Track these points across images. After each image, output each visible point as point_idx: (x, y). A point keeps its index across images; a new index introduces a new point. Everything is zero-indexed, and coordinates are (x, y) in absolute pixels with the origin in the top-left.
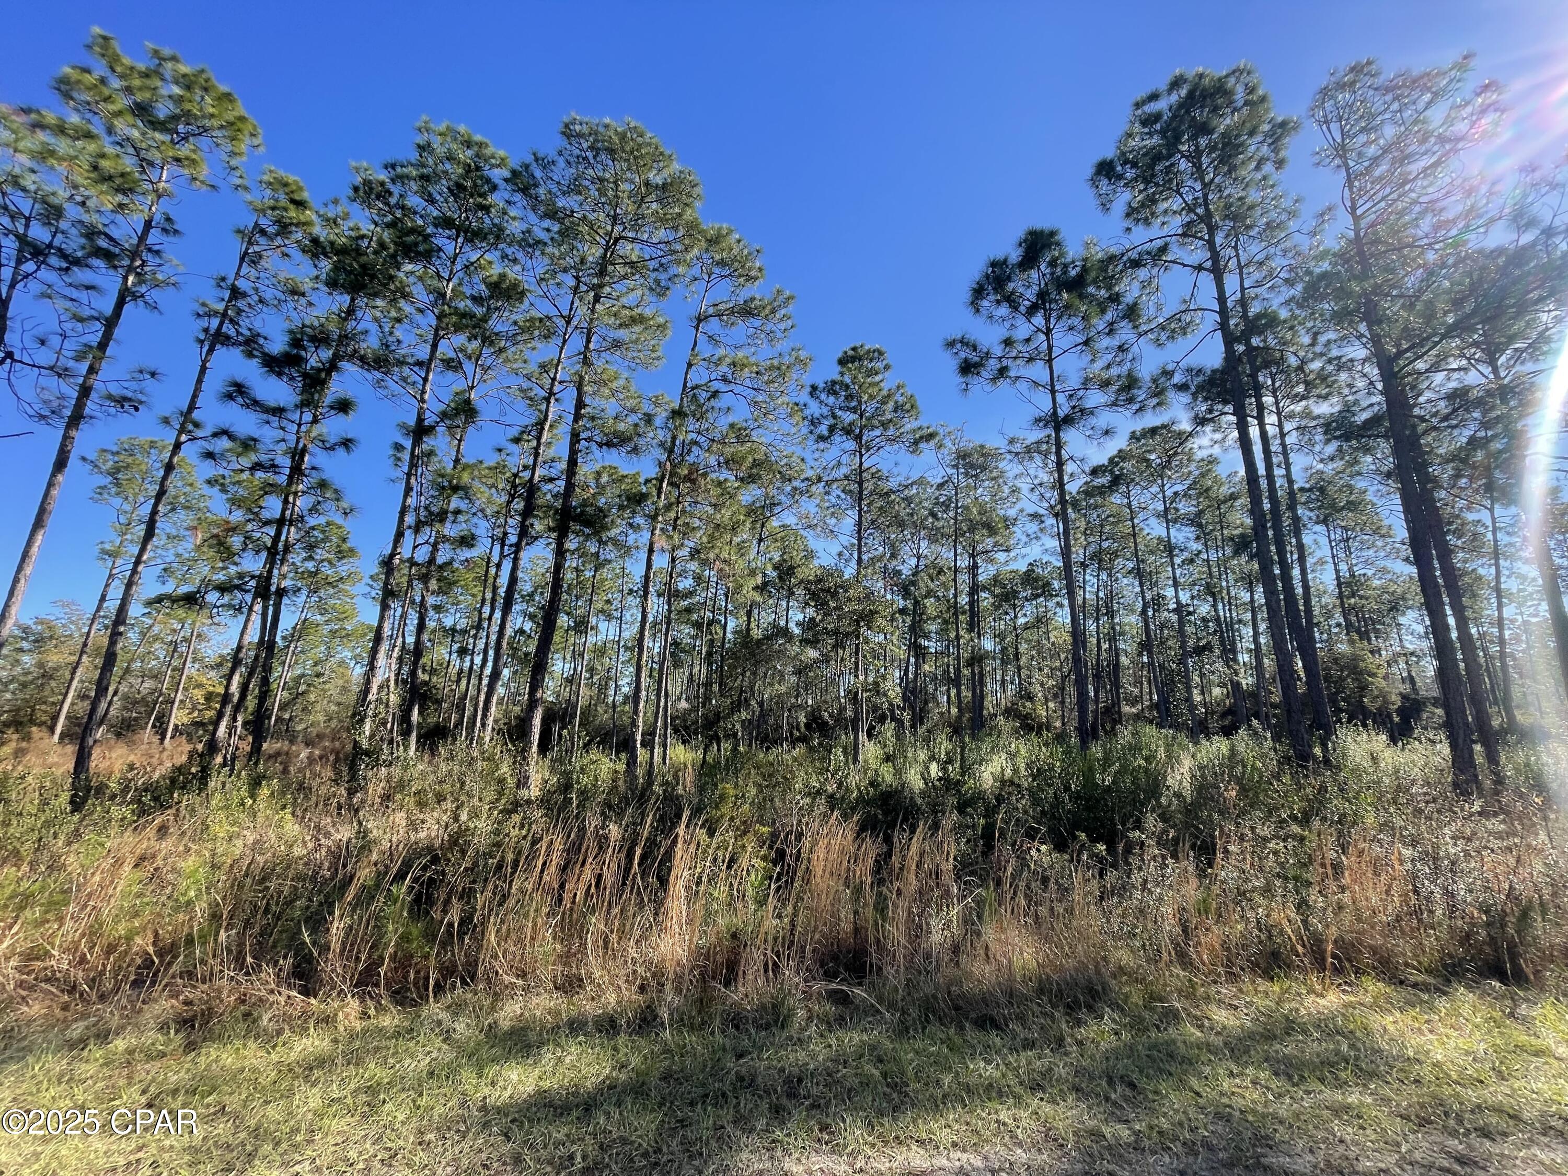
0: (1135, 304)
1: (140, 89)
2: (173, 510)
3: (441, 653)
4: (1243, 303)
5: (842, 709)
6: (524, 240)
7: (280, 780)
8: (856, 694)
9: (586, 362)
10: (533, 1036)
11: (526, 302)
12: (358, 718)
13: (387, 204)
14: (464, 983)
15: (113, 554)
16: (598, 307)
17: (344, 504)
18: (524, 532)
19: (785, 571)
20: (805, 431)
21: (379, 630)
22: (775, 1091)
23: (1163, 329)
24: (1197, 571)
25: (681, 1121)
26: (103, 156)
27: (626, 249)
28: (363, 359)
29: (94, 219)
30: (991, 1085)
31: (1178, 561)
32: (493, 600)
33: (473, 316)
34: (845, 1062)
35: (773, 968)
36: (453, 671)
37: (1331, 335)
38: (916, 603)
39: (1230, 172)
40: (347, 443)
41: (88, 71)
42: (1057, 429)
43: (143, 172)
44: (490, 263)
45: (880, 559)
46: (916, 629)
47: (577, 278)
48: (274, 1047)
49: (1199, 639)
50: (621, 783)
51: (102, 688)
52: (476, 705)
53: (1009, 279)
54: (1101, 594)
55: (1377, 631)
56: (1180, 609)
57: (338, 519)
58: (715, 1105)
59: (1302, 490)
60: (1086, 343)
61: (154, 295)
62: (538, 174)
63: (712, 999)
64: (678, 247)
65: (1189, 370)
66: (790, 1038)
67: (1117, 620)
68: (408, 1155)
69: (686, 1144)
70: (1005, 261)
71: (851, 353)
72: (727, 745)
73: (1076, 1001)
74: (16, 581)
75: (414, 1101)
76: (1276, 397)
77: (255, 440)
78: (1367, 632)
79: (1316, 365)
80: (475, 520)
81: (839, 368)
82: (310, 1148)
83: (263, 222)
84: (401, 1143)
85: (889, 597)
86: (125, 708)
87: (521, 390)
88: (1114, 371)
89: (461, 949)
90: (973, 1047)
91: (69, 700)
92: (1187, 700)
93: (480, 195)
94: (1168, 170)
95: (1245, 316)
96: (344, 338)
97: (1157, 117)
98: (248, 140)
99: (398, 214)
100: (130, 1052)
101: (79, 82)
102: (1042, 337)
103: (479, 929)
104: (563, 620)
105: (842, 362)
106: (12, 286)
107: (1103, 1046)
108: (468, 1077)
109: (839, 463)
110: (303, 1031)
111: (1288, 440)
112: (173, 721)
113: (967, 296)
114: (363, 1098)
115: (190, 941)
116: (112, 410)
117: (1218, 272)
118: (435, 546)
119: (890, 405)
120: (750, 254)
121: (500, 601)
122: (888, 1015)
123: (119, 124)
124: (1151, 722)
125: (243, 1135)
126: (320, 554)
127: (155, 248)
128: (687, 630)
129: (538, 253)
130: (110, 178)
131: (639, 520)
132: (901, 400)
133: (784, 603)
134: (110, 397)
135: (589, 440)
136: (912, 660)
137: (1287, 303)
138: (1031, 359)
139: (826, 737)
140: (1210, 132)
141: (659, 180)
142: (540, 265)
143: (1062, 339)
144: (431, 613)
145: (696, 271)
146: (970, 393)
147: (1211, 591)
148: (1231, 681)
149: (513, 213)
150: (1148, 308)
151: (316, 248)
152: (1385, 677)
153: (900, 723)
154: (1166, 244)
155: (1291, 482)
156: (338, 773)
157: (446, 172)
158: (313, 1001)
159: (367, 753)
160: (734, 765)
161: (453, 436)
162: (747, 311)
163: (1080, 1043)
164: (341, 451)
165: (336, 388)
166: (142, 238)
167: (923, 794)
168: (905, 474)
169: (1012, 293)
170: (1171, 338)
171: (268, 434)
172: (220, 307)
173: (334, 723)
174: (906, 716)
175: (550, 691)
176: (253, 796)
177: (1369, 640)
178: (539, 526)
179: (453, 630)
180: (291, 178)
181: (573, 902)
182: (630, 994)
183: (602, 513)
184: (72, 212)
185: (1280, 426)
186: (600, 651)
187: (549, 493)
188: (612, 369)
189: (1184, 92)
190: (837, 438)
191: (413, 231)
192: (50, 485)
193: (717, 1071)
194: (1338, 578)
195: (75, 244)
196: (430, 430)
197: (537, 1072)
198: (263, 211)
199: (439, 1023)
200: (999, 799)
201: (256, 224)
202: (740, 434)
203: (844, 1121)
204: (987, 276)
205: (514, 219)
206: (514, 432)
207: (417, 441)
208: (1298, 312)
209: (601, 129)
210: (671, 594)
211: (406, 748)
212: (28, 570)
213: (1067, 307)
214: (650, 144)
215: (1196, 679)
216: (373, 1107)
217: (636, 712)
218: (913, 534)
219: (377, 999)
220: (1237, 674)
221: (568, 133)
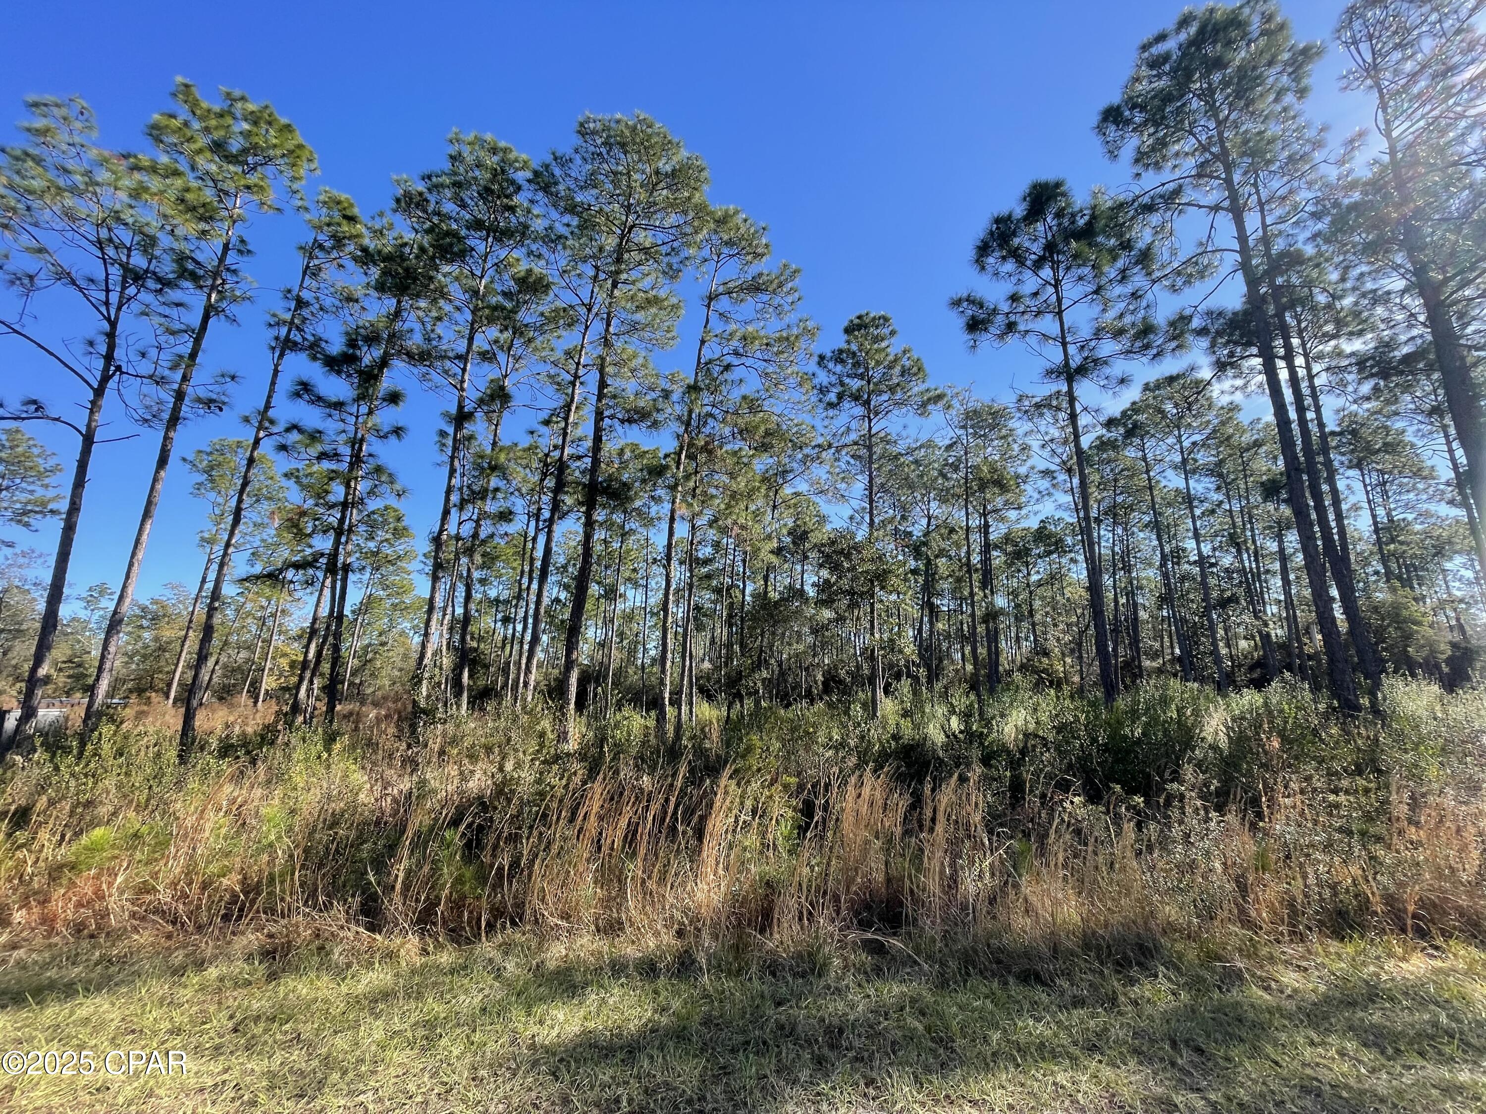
0: (1149, 248)
1: (216, 128)
2: (258, 501)
3: (487, 622)
4: (1266, 241)
5: (858, 667)
6: (547, 236)
7: (351, 737)
8: (873, 651)
9: (607, 343)
10: (578, 978)
11: (551, 294)
12: (417, 681)
13: (425, 211)
14: (514, 923)
15: (211, 541)
16: (616, 293)
17: (397, 487)
18: (556, 506)
19: (799, 536)
20: (814, 399)
21: (431, 601)
22: (816, 1040)
23: (1179, 274)
24: (1219, 521)
25: (724, 1068)
26: (187, 190)
27: (641, 237)
28: (410, 355)
29: (183, 246)
30: (1042, 1044)
31: (1198, 512)
32: (531, 571)
33: (503, 308)
34: (886, 1014)
35: (807, 916)
36: (498, 638)
37: (1364, 268)
38: (928, 563)
39: (1247, 106)
40: (398, 431)
41: (173, 116)
42: (1070, 380)
43: (221, 201)
44: (518, 260)
45: (892, 520)
46: (929, 588)
47: (597, 268)
48: (343, 979)
49: (1223, 591)
50: (651, 738)
51: (202, 657)
52: (519, 668)
53: (1014, 234)
54: (1117, 549)
55: (1419, 578)
56: (1202, 561)
57: (392, 501)
58: (757, 1053)
59: (1333, 433)
60: (1096, 292)
61: (233, 309)
62: (557, 172)
63: (747, 945)
64: (689, 230)
65: (1209, 313)
66: (828, 987)
67: (1134, 574)
68: (462, 1090)
69: (731, 1096)
70: (1010, 216)
71: (857, 321)
72: (749, 703)
73: (1125, 957)
74: (131, 565)
75: (468, 1037)
76: (1302, 338)
77: (320, 432)
78: (1409, 579)
79: (1348, 301)
80: (513, 498)
81: (846, 337)
82: (374, 1077)
83: (321, 237)
84: (456, 1077)
85: (900, 557)
86: (225, 676)
87: (549, 376)
88: (1128, 319)
89: (510, 890)
90: (1018, 1002)
91: (180, 669)
92: (1211, 653)
93: (507, 197)
94: (1179, 110)
95: (1267, 253)
96: (392, 336)
97: (1165, 58)
98: (305, 165)
99: (436, 220)
100: (221, 979)
101: (167, 126)
102: (1051, 290)
103: (526, 873)
104: (594, 589)
105: (848, 331)
106: (119, 308)
107: (1162, 1006)
108: (517, 1014)
109: (849, 429)
110: (370, 965)
111: (1317, 382)
112: (264, 686)
113: (972, 254)
114: (420, 1032)
115: (271, 879)
116: (201, 412)
117: (1237, 213)
118: (477, 522)
119: (897, 370)
120: (756, 232)
121: (536, 574)
122: (926, 967)
123: (200, 161)
124: (1175, 675)
125: (315, 1063)
126: (381, 535)
127: (233, 267)
128: (708, 595)
129: (560, 247)
130: (193, 209)
131: (660, 492)
132: (908, 364)
133: (798, 567)
134: (199, 400)
135: (612, 417)
136: (926, 619)
137: (1315, 236)
138: (1039, 313)
139: (844, 693)
140: (1226, 67)
141: (668, 168)
142: (562, 259)
143: (1071, 290)
144: (477, 586)
145: (706, 252)
146: (978, 350)
147: (1235, 542)
148: (1260, 632)
149: (535, 212)
150: (1162, 252)
151: (366, 257)
152: (1431, 626)
153: (916, 679)
154: (1180, 186)
155: (1321, 425)
156: (401, 730)
157: (475, 179)
158: (378, 937)
159: (424, 711)
160: (758, 718)
161: (490, 421)
162: (755, 287)
163: (1135, 1003)
164: (393, 439)
165: (386, 383)
166: (221, 260)
167: (946, 747)
168: (914, 436)
169: (1018, 248)
170: (1187, 282)
171: (331, 426)
172: (288, 316)
173: (398, 685)
174: (922, 672)
175: (585, 653)
176: (329, 751)
177: (1412, 588)
178: (569, 500)
179: (497, 601)
180: (343, 196)
181: (612, 849)
182: (668, 939)
183: (626, 486)
184: (165, 241)
185: (1308, 368)
186: (629, 617)
187: (577, 471)
188: (630, 350)
189: (1193, 29)
190: (846, 404)
191: (449, 233)
192: (155, 480)
193: (757, 1018)
194: (1375, 523)
195: (167, 268)
196: (469, 416)
197: (582, 1013)
198: (320, 228)
199: (491, 961)
200: (1023, 752)
201: (315, 240)
202: (752, 405)
203: (890, 1077)
204: (992, 233)
205: (537, 216)
206: (545, 415)
207: (459, 427)
208: (1324, 248)
209: (613, 125)
210: (692, 561)
211: (459, 706)
212: (140, 555)
213: (1075, 257)
214: (658, 134)
215: (1221, 632)
216: (430, 1042)
217: (663, 671)
218: (923, 495)
219: (435, 937)
220: (1266, 625)
221: (583, 131)
